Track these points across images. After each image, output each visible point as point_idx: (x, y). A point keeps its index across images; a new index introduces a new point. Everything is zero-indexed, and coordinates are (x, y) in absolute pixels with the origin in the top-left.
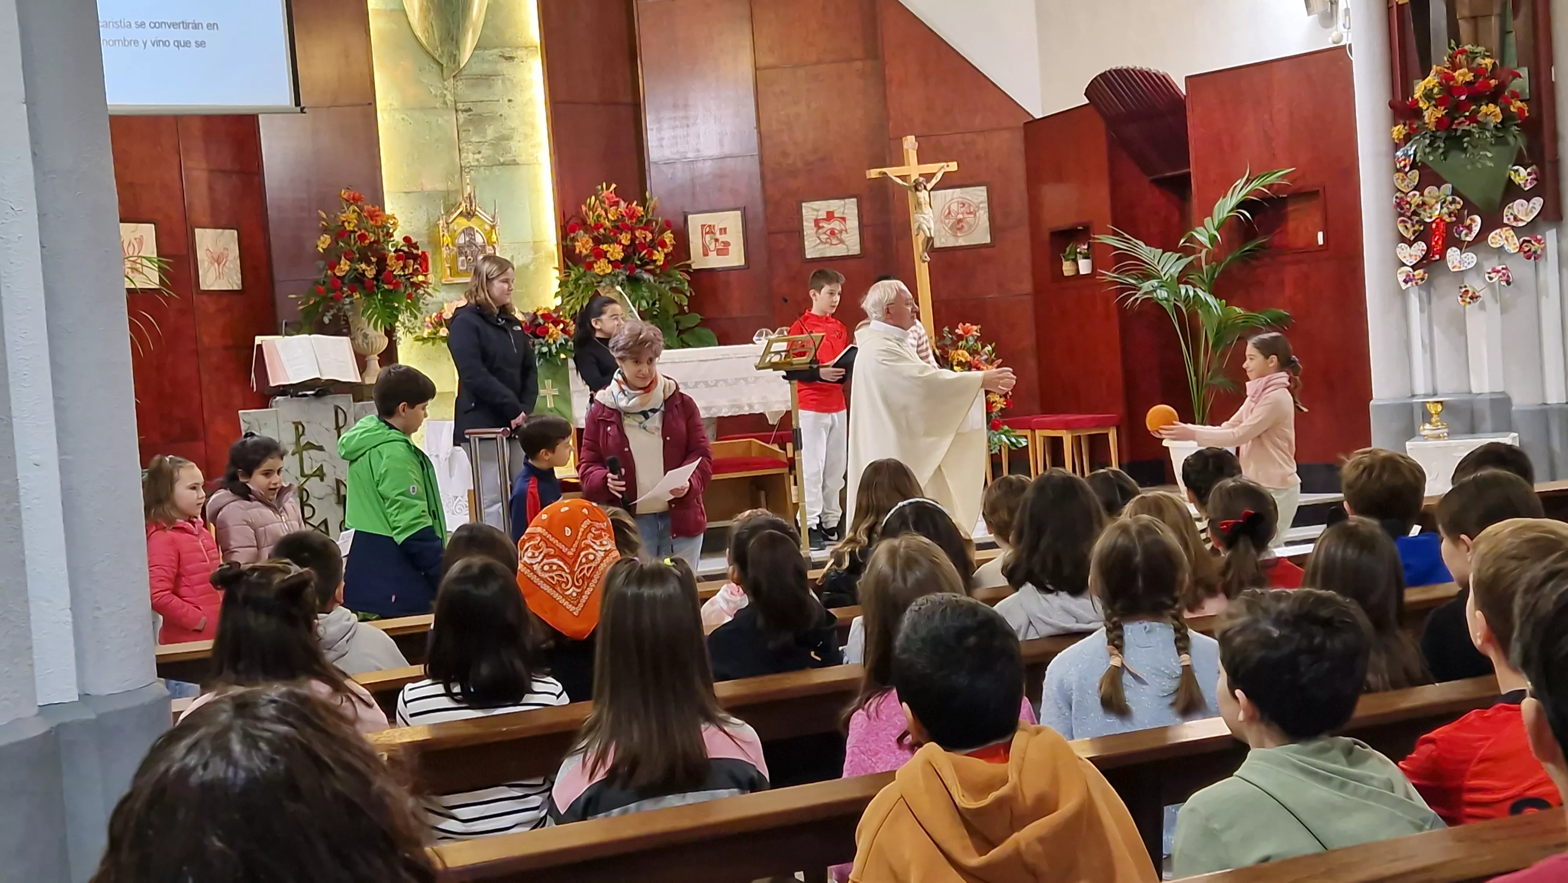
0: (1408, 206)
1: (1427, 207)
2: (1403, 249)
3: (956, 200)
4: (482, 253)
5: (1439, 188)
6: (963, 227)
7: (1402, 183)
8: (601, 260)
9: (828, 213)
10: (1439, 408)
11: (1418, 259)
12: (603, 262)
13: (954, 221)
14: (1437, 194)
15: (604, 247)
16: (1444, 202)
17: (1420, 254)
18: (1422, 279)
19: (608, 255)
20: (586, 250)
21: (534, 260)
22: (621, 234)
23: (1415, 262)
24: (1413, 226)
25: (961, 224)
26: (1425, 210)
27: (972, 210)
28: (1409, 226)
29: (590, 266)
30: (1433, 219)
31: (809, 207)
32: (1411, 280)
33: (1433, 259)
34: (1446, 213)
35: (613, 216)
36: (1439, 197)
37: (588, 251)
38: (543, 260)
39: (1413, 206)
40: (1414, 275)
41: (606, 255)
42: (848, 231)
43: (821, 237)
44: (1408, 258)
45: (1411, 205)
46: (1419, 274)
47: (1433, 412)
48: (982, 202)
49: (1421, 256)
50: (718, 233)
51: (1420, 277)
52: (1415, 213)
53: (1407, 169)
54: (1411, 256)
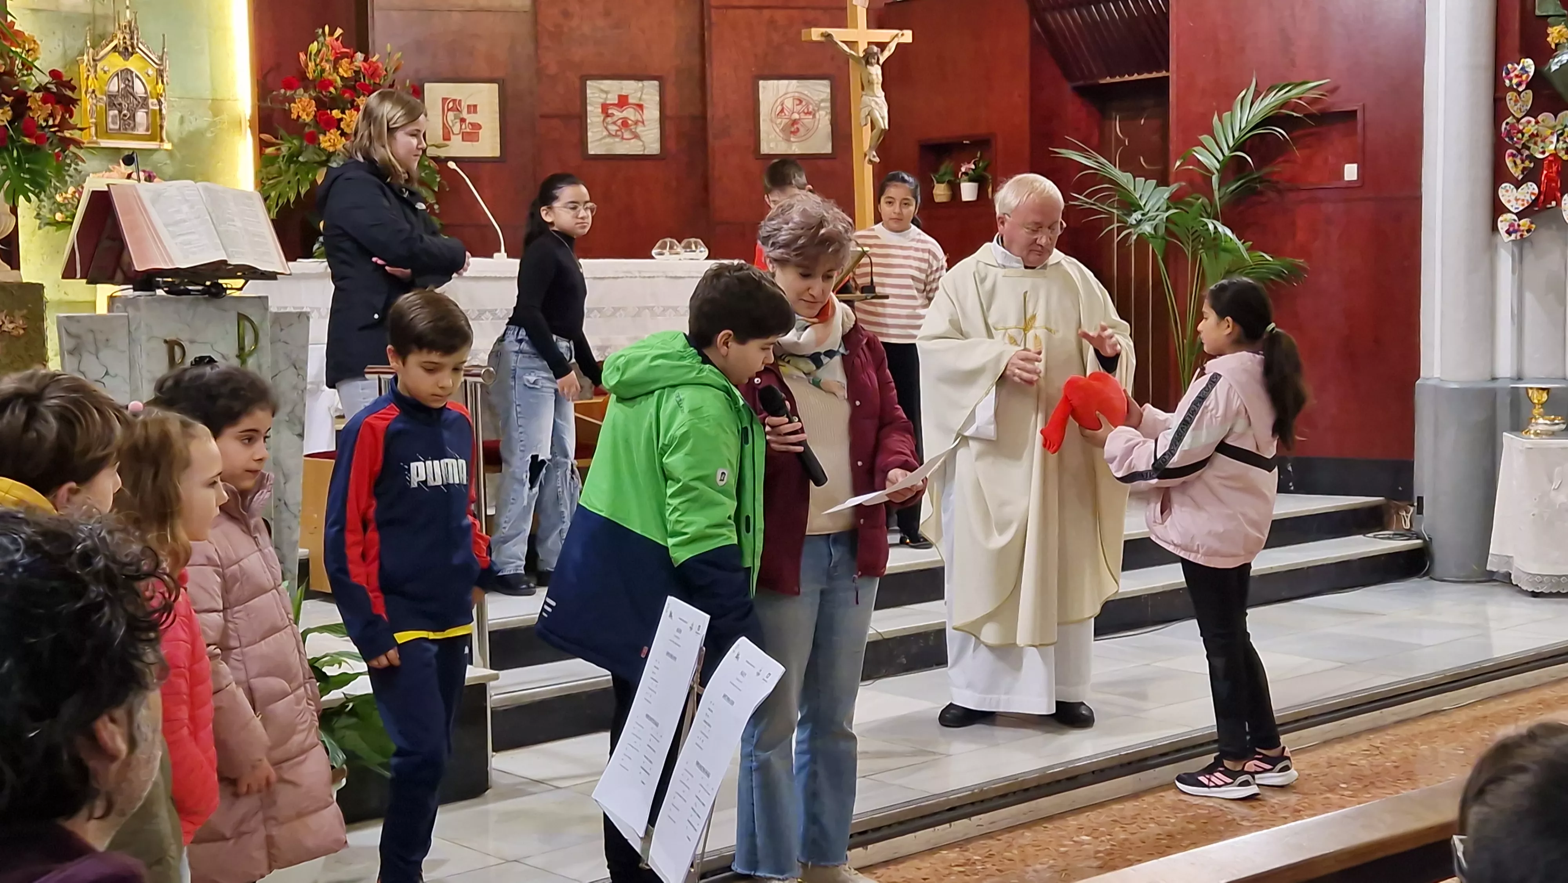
0: (1520, 135)
1: (1539, 139)
2: (1507, 191)
3: (792, 94)
4: (142, 107)
5: (1556, 117)
6: (798, 129)
7: (1515, 105)
8: (332, 131)
9: (620, 97)
10: (1545, 397)
11: (1526, 205)
12: (333, 134)
13: (787, 120)
14: (1553, 123)
15: (336, 113)
16: (1562, 134)
17: (1529, 198)
18: (1528, 231)
19: (342, 125)
20: (308, 115)
21: (213, 124)
22: (359, 97)
23: (1521, 208)
24: (1523, 162)
25: (795, 126)
26: (1535, 143)
27: (810, 110)
28: (1518, 161)
29: (313, 139)
30: (1547, 154)
31: (595, 87)
32: (1515, 231)
33: (1549, 206)
34: (1563, 149)
35: (346, 72)
36: (1555, 126)
37: (311, 117)
38: (225, 126)
39: (1526, 135)
40: (1519, 225)
41: (339, 125)
42: (646, 123)
43: (610, 127)
44: (1513, 202)
45: (1523, 135)
46: (1524, 226)
47: (1536, 401)
48: (823, 101)
49: (1530, 201)
50: (465, 111)
51: (1526, 228)
52: (1525, 146)
53: (1520, 89)
54: (1517, 200)
